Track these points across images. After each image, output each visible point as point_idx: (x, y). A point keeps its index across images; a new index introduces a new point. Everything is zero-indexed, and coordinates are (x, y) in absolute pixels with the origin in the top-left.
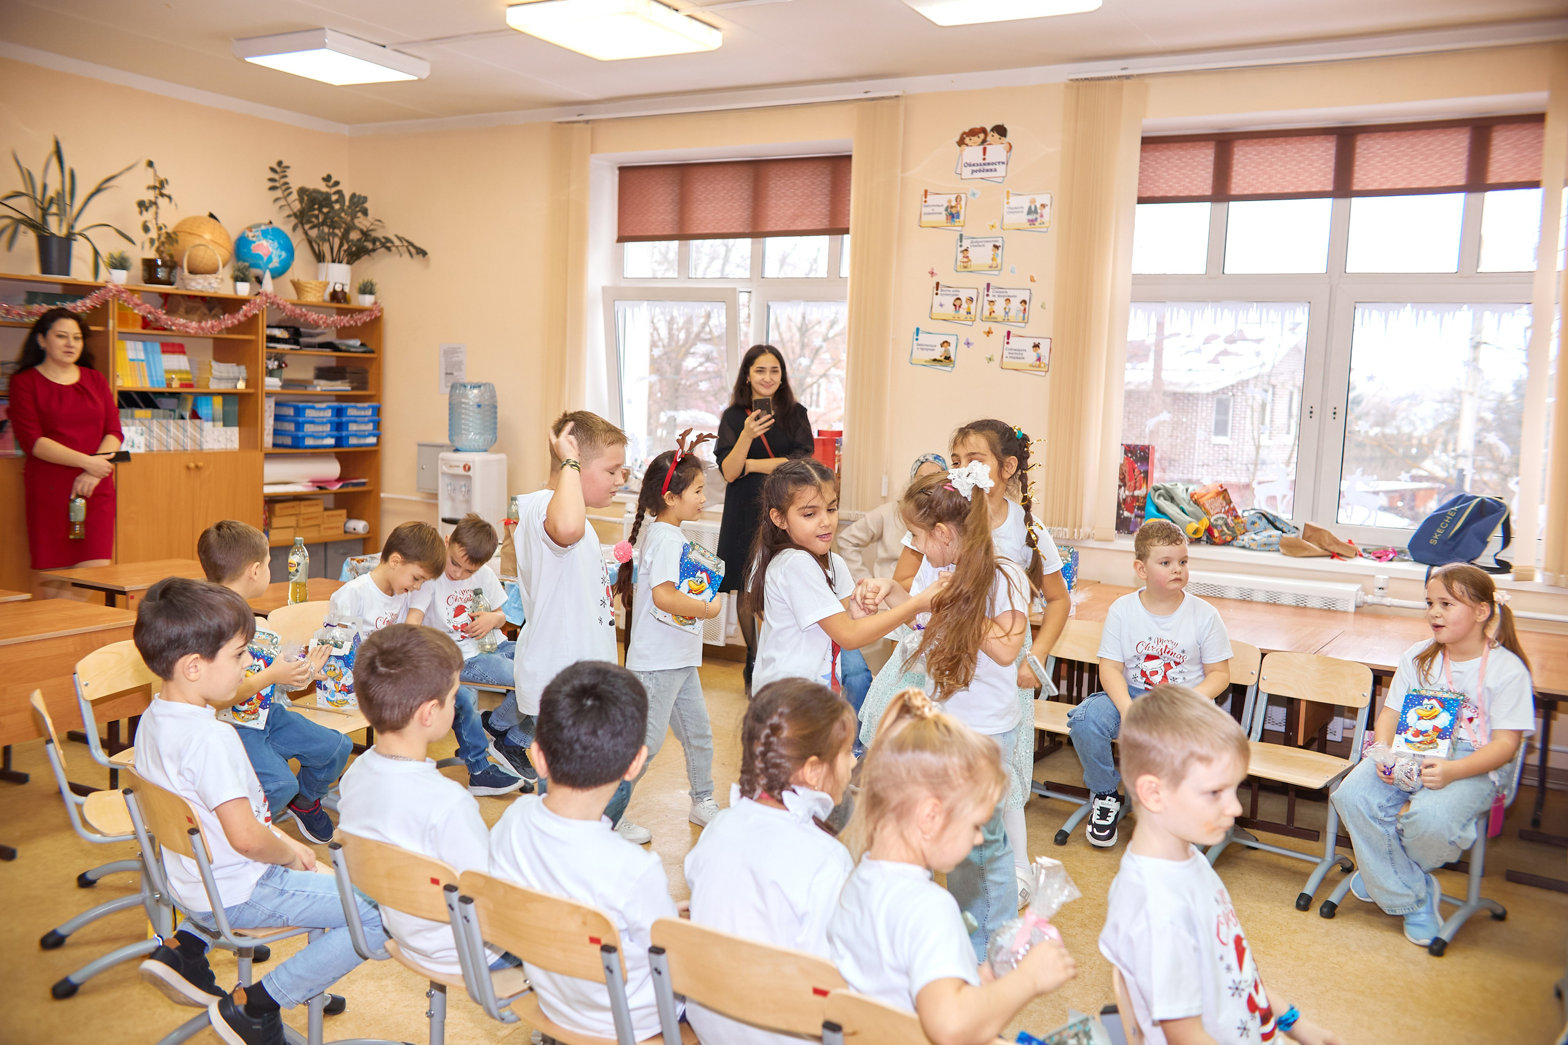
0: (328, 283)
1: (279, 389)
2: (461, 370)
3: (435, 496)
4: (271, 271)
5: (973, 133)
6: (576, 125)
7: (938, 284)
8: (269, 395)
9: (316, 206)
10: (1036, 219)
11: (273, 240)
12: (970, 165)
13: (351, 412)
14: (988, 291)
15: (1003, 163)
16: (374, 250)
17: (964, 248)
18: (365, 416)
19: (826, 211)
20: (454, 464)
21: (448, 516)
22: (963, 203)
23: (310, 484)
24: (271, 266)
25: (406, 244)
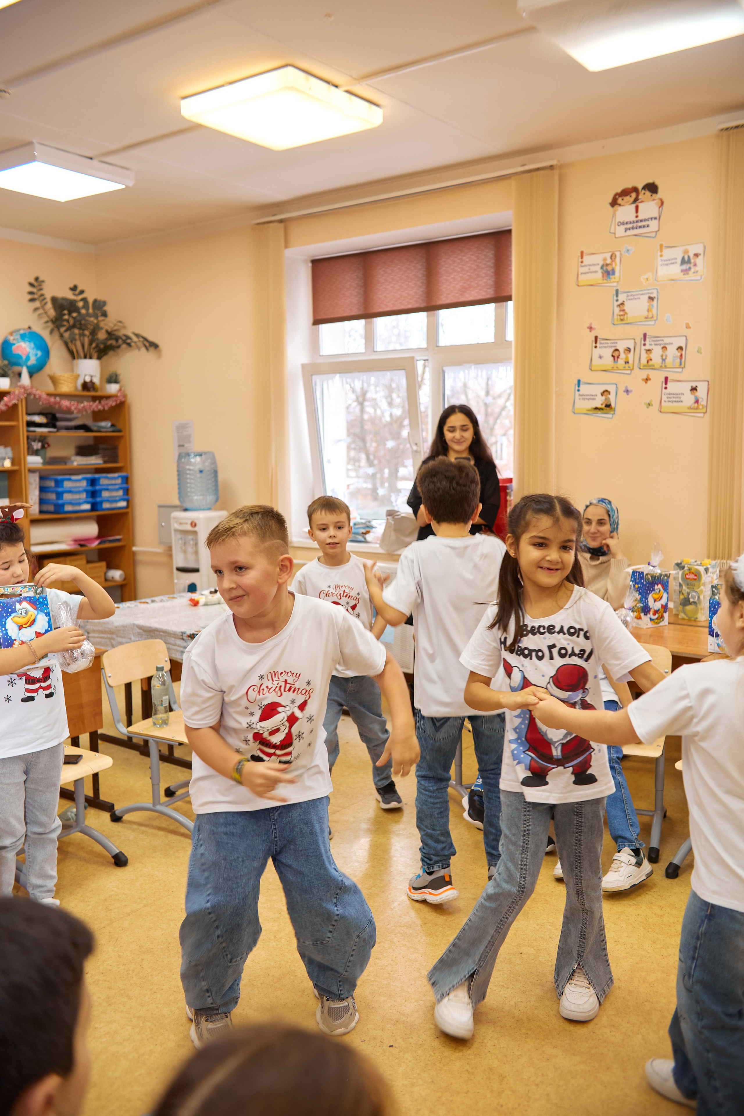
0: (79, 376)
1: (40, 466)
2: (190, 442)
3: (170, 549)
4: (28, 367)
5: (625, 193)
6: (271, 225)
7: (596, 338)
8: (32, 471)
9: (66, 312)
10: (690, 268)
11: (30, 342)
12: (623, 224)
13: (103, 482)
14: (645, 340)
15: (655, 218)
16: (119, 347)
17: (620, 302)
18: (115, 485)
19: (491, 282)
20: (183, 521)
21: (181, 564)
22: (618, 260)
23: (72, 543)
24: (30, 363)
25: (141, 339)
